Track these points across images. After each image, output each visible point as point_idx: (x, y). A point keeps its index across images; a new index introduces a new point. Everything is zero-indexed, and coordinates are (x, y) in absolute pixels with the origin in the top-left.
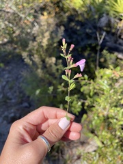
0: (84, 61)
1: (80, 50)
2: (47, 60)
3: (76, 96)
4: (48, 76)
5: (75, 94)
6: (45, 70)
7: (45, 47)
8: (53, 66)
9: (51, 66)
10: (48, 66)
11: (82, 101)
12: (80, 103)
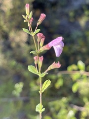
0: (60, 39)
1: (71, 14)
2: (12, 35)
3: (64, 100)
4: (14, 63)
5: (63, 95)
6: (9, 53)
7: (8, 13)
8: (23, 45)
9: (19, 46)
10: (13, 45)
11: (76, 108)
12: (71, 113)
